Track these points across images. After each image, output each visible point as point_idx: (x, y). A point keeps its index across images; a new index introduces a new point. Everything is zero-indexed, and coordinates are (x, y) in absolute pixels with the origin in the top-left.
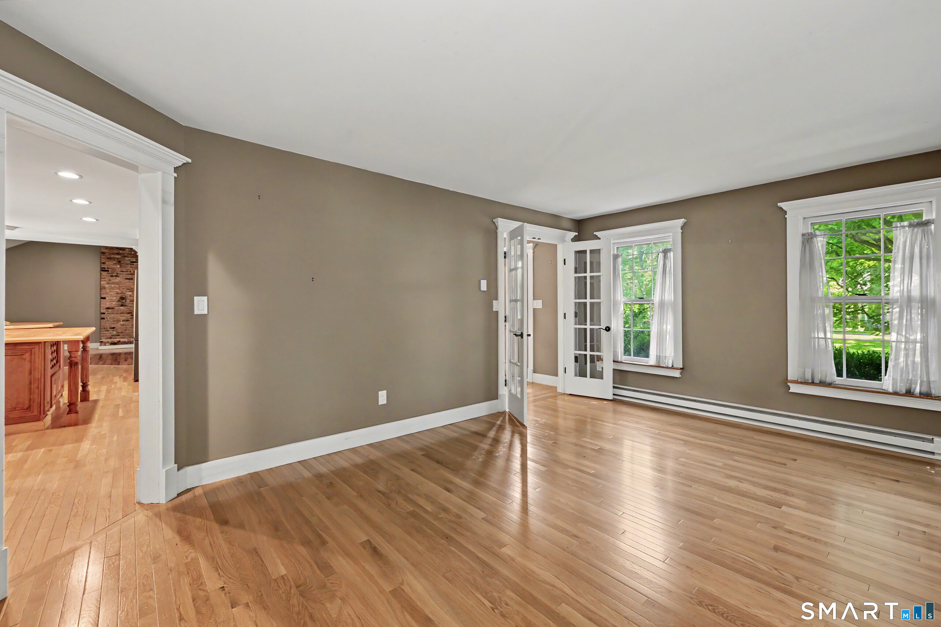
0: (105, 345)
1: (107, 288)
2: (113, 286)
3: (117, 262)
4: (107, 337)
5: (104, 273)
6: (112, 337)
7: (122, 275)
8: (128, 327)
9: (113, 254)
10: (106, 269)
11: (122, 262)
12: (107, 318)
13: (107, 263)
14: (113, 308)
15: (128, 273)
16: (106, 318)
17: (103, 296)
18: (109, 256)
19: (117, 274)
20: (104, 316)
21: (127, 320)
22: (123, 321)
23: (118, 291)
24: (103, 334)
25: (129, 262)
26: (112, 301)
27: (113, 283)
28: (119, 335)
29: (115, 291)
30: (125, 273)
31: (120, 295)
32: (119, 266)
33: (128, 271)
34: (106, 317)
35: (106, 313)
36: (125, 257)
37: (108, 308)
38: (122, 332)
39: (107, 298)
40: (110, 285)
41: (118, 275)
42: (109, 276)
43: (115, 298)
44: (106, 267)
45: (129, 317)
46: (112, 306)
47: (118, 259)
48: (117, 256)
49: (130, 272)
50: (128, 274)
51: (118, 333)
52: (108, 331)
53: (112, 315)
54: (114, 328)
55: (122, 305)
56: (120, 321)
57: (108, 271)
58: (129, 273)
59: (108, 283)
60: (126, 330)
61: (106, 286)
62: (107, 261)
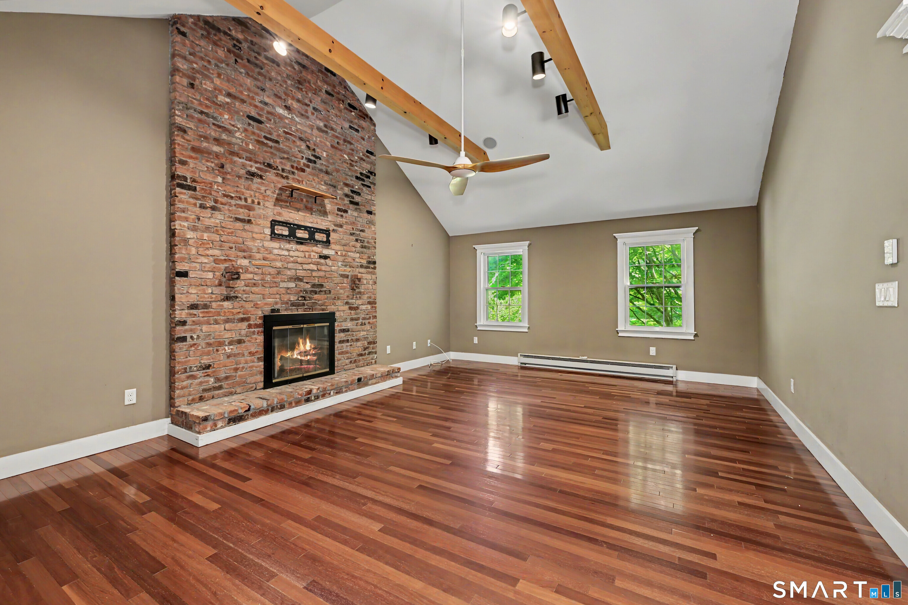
0: (214, 428)
1: (191, 242)
2: (206, 236)
3: (216, 165)
4: (190, 398)
5: (183, 195)
6: (206, 394)
7: (226, 207)
8: (242, 359)
9: (206, 138)
10: (189, 183)
11: (228, 168)
12: (192, 337)
13: (192, 163)
14: (206, 306)
15: (239, 202)
16: (189, 339)
17: (179, 267)
18: (196, 144)
19: (216, 201)
20: (186, 331)
21: (240, 342)
22: (230, 343)
23: (217, 252)
24: (182, 388)
25: (242, 172)
26: (202, 284)
27: (207, 229)
28: (220, 388)
29: (210, 252)
30: (233, 202)
31: (222, 266)
32: (220, 180)
33: (240, 198)
34: (188, 335)
35: (189, 320)
36: (233, 153)
37: (193, 307)
38: (227, 378)
39: (191, 274)
40: (199, 234)
41: (219, 205)
42: (195, 205)
43: (210, 275)
44: (188, 176)
45: (243, 332)
46: (206, 298)
47: (217, 156)
48: (216, 149)
49: (246, 200)
50: (241, 207)
51: (218, 380)
52: (193, 377)
53: (205, 328)
54: (208, 367)
55: (227, 298)
56: (221, 344)
57: (195, 189)
58: (243, 203)
59: (194, 229)
60: (236, 370)
61: (190, 235)
62: (191, 157)
